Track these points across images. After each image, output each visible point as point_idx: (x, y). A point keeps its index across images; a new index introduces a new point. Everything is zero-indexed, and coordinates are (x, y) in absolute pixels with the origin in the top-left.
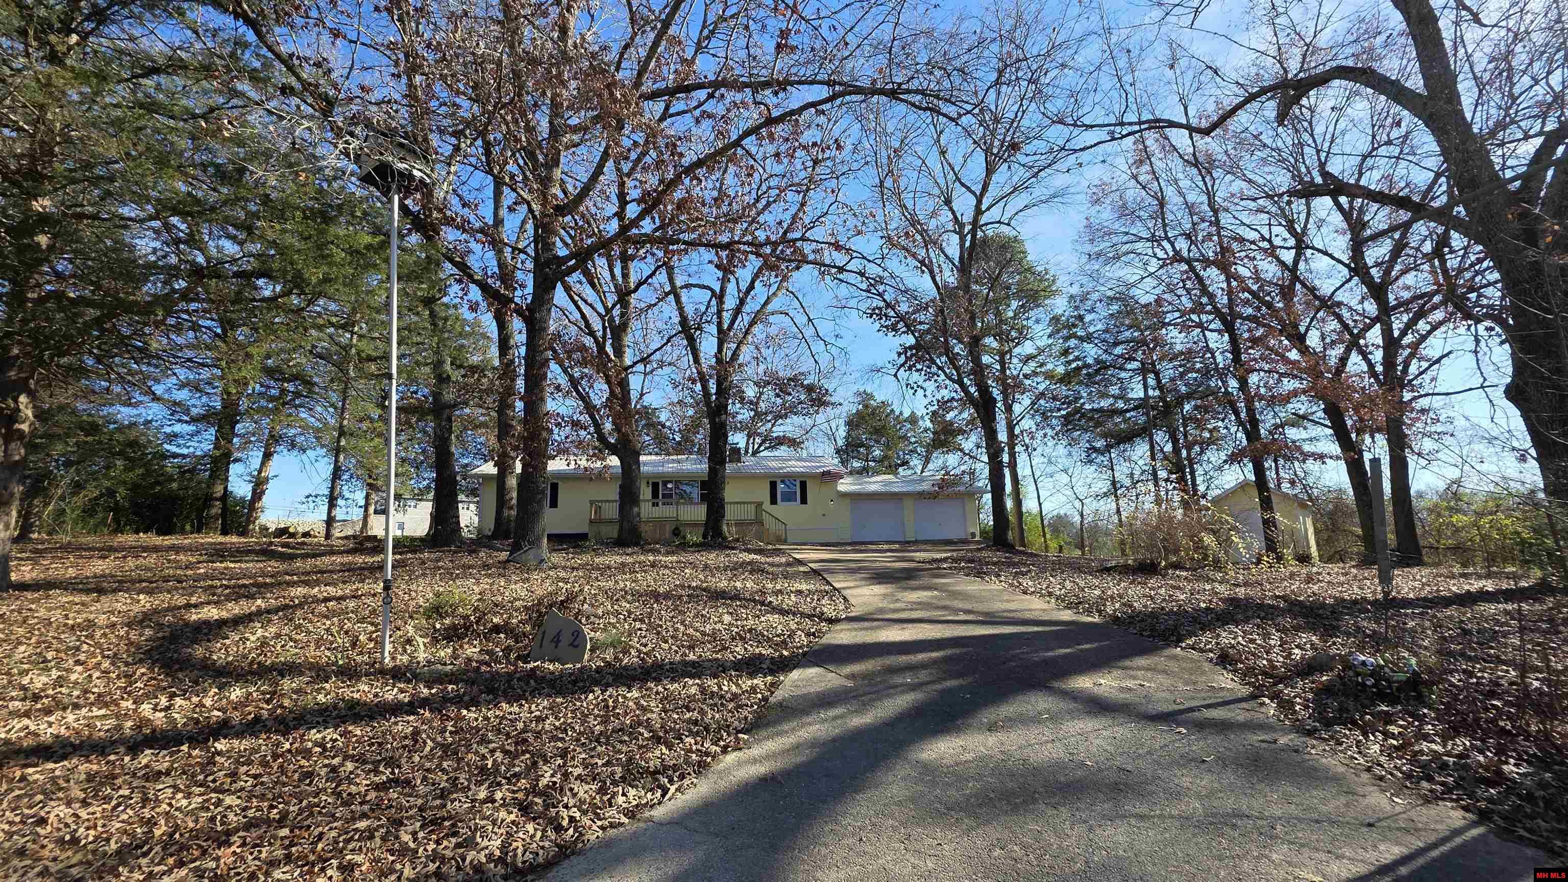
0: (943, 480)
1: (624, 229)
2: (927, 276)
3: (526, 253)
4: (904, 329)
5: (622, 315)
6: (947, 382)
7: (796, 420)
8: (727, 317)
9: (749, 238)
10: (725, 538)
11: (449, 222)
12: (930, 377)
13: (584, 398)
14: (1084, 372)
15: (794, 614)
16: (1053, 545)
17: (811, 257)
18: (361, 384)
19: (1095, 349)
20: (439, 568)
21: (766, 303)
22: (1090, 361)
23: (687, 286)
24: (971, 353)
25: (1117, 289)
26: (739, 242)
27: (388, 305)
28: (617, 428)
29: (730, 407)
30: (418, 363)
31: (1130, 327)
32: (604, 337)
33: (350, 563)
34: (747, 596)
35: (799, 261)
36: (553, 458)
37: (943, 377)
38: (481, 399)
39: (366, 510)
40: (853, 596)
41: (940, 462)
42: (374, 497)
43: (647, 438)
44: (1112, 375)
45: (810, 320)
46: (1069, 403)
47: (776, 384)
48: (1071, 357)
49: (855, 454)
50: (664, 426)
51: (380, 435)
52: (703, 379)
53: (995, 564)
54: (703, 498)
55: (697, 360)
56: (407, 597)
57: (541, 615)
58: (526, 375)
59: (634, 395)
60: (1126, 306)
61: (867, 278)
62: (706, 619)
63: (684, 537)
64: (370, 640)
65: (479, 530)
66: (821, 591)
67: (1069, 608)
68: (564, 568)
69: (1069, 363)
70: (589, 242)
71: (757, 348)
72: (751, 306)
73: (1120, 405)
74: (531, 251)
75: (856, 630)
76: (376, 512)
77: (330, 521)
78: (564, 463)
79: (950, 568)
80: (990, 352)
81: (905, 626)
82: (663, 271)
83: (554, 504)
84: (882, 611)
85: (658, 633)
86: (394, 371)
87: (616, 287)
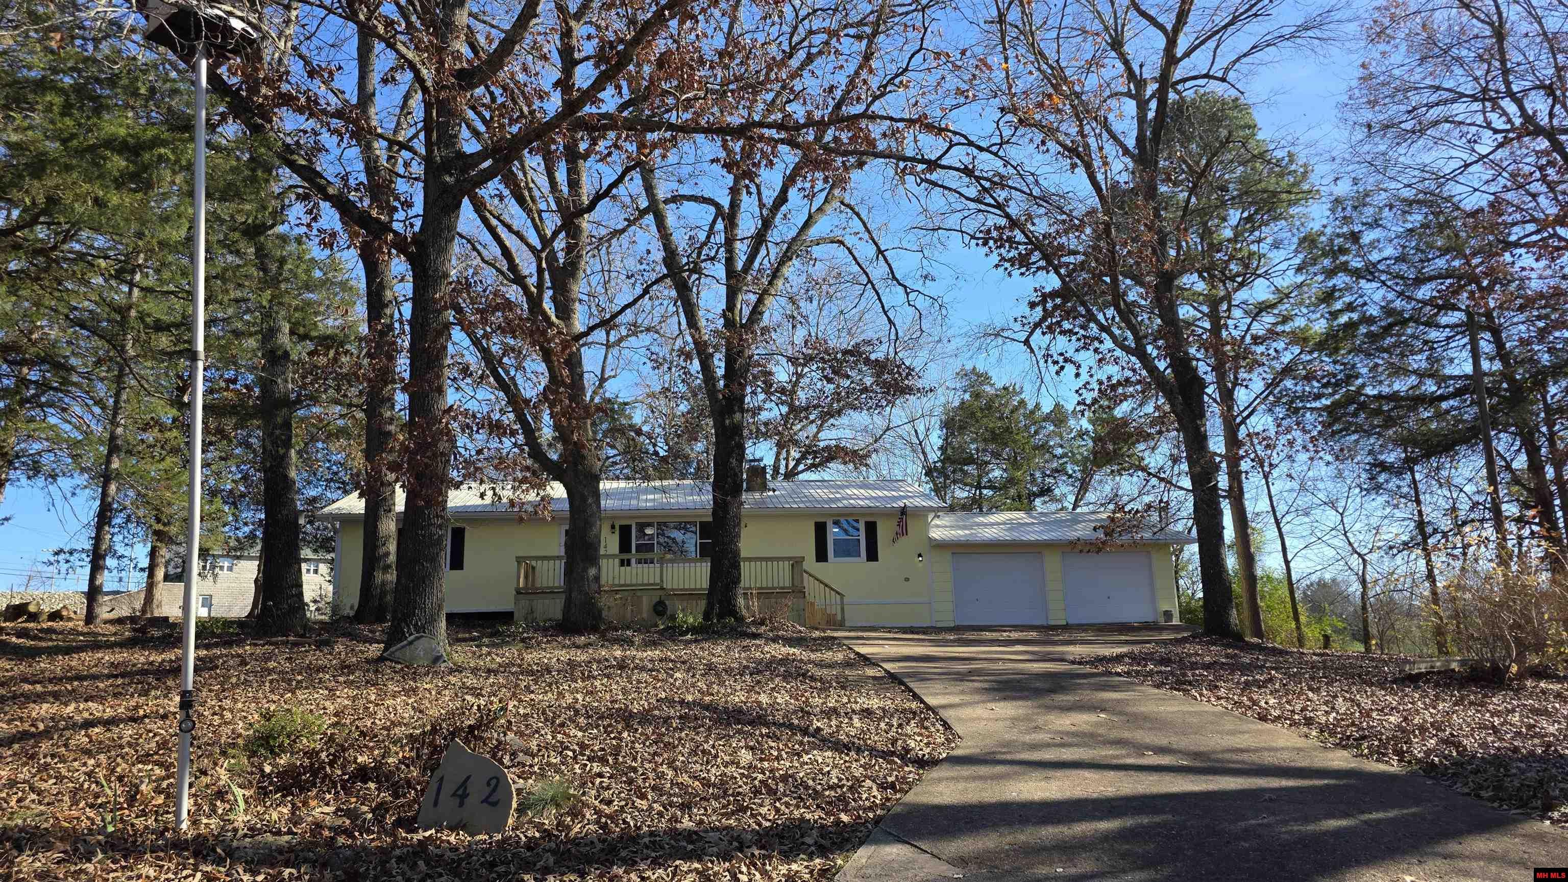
0: (1112, 519)
1: (571, 107)
2: (1081, 171)
3: (411, 149)
4: (1042, 263)
5: (569, 249)
6: (1118, 352)
7: (860, 418)
8: (741, 249)
9: (778, 116)
10: (740, 619)
11: (287, 100)
12: (1087, 343)
13: (507, 387)
14: (1363, 330)
15: (859, 750)
16: (1312, 633)
17: (882, 145)
18: (146, 368)
19: (1382, 292)
20: (270, 671)
21: (807, 225)
22: (1374, 311)
23: (676, 199)
24: (1158, 301)
25: (1420, 186)
26: (761, 125)
27: (190, 240)
28: (563, 434)
29: (748, 399)
30: (237, 334)
31: (1444, 251)
32: (540, 285)
33: (124, 663)
34: (779, 718)
35: (863, 153)
36: (457, 486)
37: (1109, 344)
38: (338, 390)
39: (151, 575)
40: (959, 719)
41: (1108, 488)
42: (165, 553)
43: (611, 452)
44: (1413, 336)
45: (880, 252)
46: (1337, 385)
47: (823, 360)
48: (1338, 305)
49: (958, 476)
50: (639, 432)
51: (175, 451)
52: (702, 351)
53: (1207, 667)
54: (704, 551)
55: (692, 322)
56: (217, 720)
57: (436, 750)
58: (413, 349)
59: (589, 381)
60: (1436, 215)
61: (978, 179)
62: (710, 758)
63: (673, 618)
64: (158, 791)
65: (335, 607)
66: (904, 711)
67: (1345, 747)
68: (475, 671)
69: (1334, 315)
70: (515, 129)
71: (792, 300)
72: (782, 231)
73: (1430, 387)
74: (419, 145)
75: (966, 779)
76: (167, 578)
77: (93, 593)
78: (475, 492)
79: (1128, 674)
80: (1193, 298)
81: (1051, 773)
82: (636, 175)
83: (457, 563)
84: (1008, 744)
85: (630, 782)
86: (200, 346)
87: (558, 202)
